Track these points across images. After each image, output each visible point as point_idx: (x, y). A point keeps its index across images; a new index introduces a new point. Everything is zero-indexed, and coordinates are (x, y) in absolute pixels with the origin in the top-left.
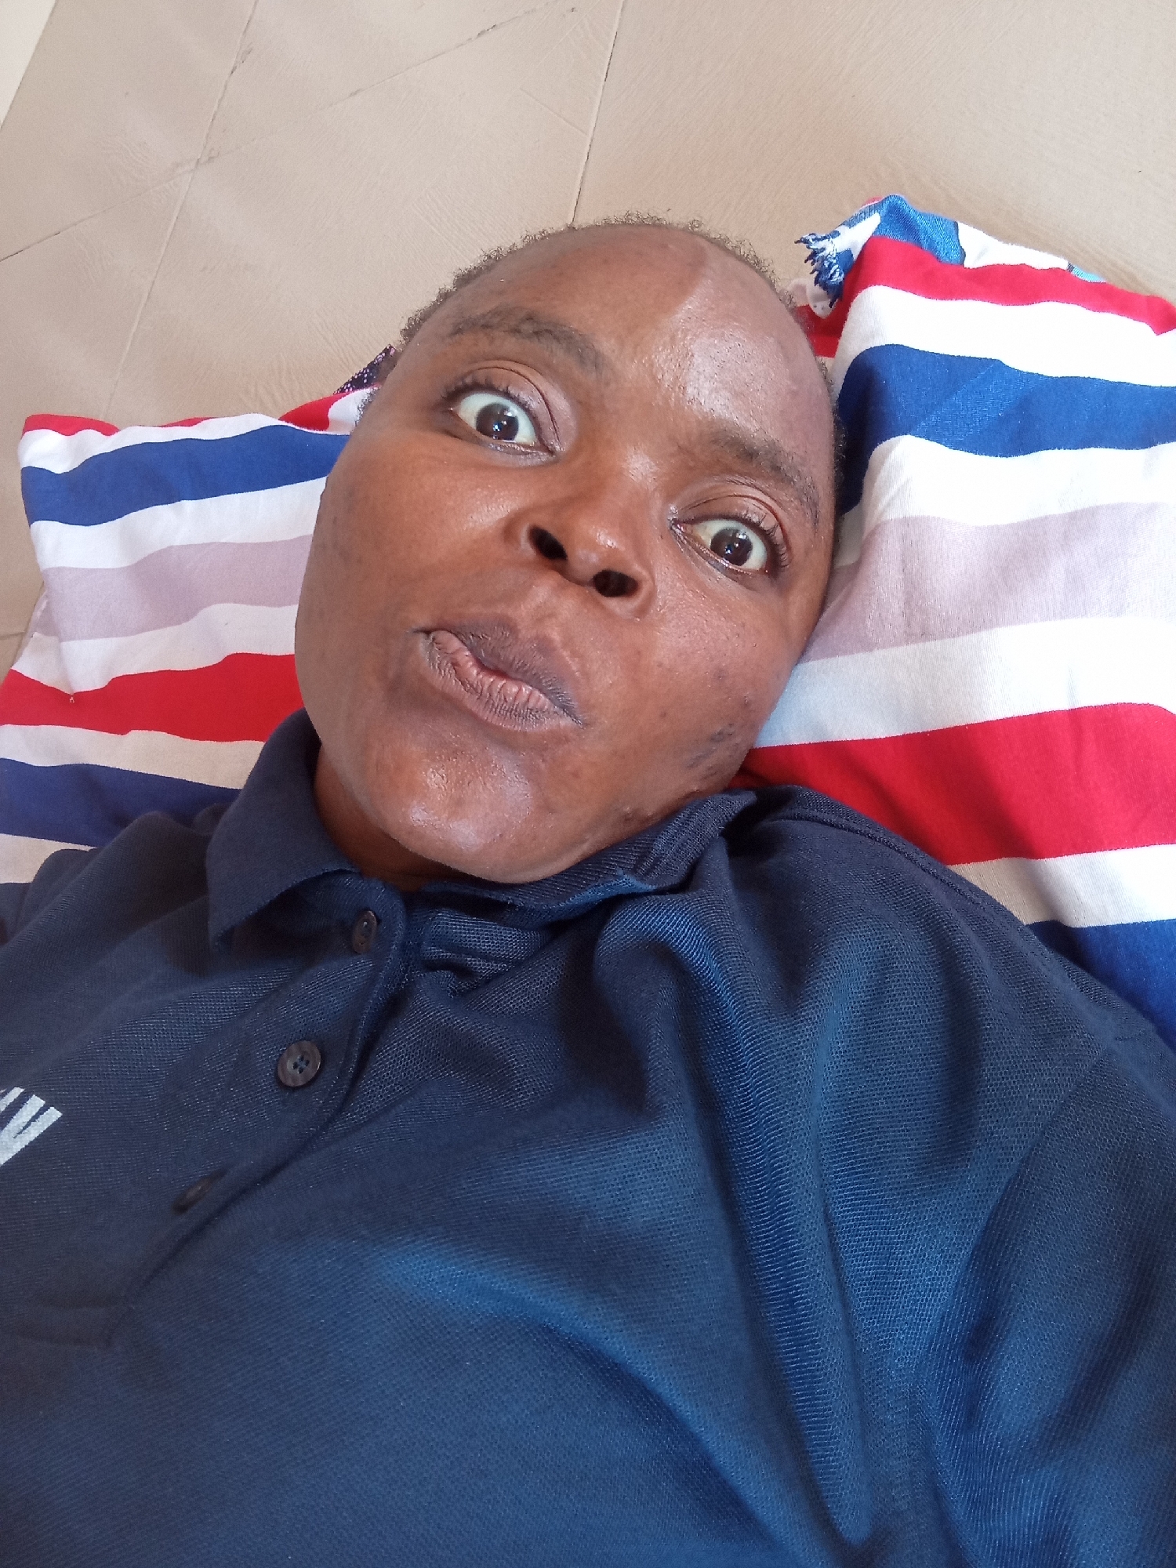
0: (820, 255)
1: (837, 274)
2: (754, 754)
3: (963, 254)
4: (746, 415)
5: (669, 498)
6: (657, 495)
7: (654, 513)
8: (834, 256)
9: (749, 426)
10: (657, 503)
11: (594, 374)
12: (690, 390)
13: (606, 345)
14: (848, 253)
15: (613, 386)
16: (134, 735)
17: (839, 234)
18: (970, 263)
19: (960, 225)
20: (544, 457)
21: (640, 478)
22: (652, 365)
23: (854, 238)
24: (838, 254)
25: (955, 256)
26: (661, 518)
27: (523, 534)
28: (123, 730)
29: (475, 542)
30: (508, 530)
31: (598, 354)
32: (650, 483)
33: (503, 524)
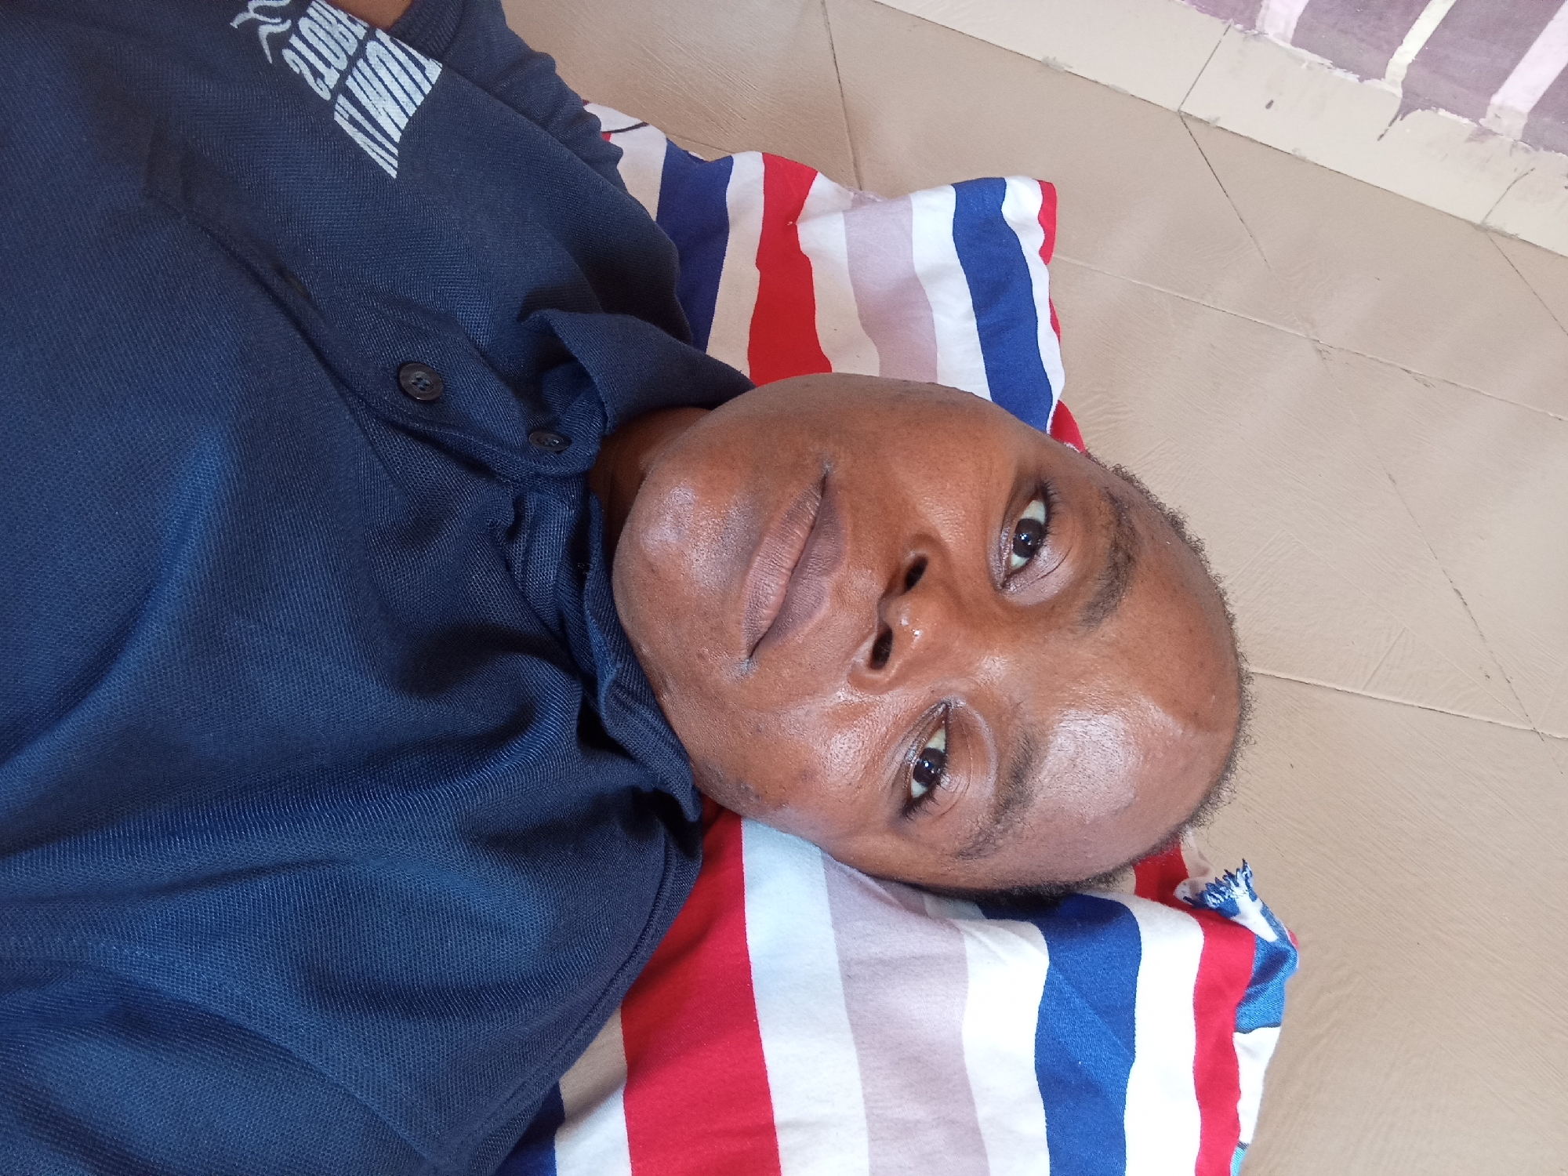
0: (1231, 882)
1: (1214, 901)
2: (736, 819)
3: (1246, 1031)
4: (1055, 770)
5: (971, 699)
6: (973, 686)
7: (954, 683)
8: (1231, 896)
9: (1045, 773)
10: (962, 685)
11: (1080, 618)
12: (1073, 711)
13: (1109, 629)
14: (1236, 911)
15: (1070, 636)
16: (756, 274)
17: (1253, 900)
18: (1238, 1038)
19: (1276, 1031)
20: (1000, 577)
21: (986, 667)
22: (1092, 673)
23: (1251, 916)
24: (1233, 901)
25: (1244, 1022)
26: (950, 690)
27: (923, 551)
28: (760, 263)
29: (914, 508)
30: (926, 538)
31: (1100, 621)
32: (980, 677)
33: (934, 535)
